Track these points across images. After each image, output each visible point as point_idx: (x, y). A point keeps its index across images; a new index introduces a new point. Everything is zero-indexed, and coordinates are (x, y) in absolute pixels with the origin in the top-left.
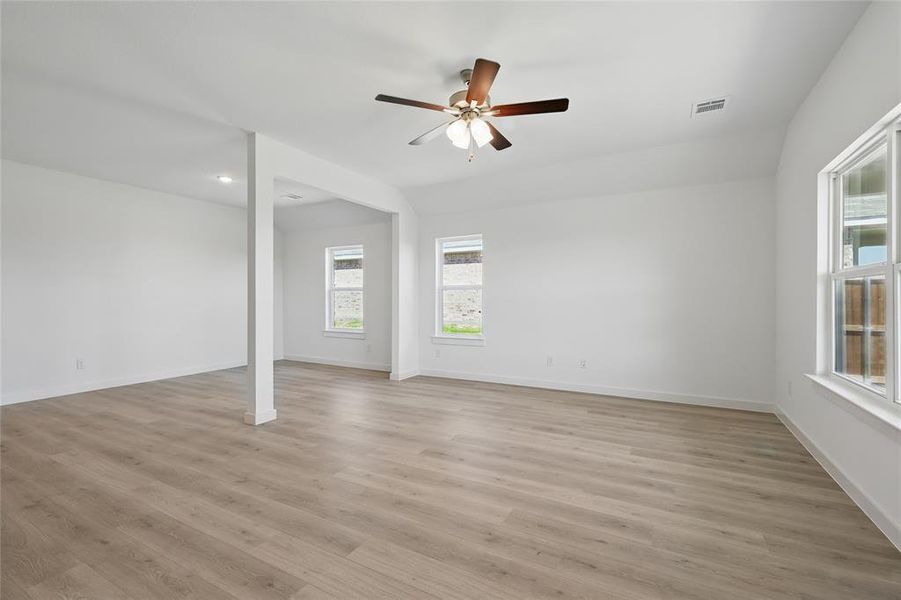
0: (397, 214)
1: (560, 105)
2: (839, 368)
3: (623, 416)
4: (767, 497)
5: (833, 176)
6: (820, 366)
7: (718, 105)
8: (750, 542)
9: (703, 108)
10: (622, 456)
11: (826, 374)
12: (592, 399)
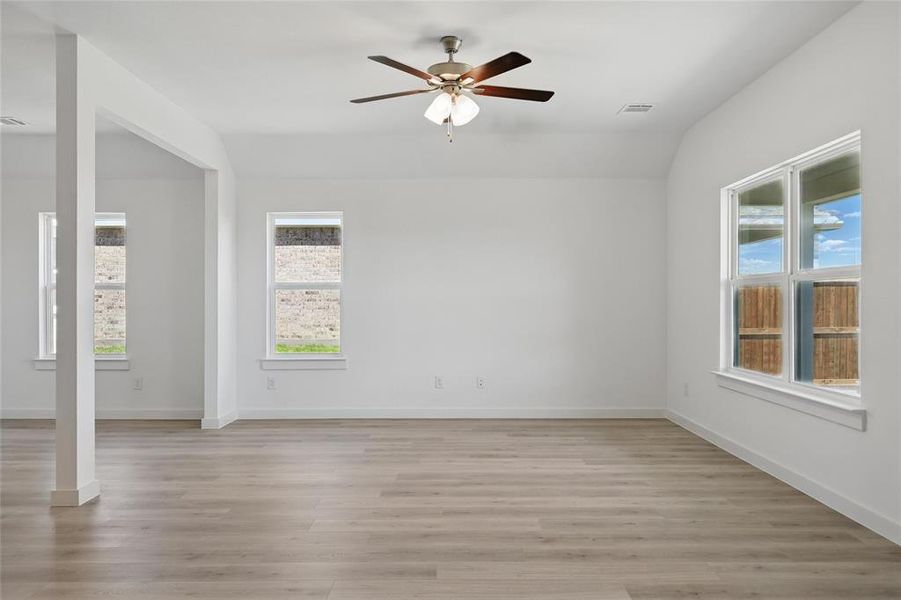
0: (214, 171)
1: (544, 96)
2: (736, 363)
3: (547, 435)
4: (710, 477)
5: (731, 193)
6: (722, 365)
7: (646, 108)
8: (721, 503)
9: (633, 108)
10: (580, 467)
11: (727, 370)
12: (497, 424)
